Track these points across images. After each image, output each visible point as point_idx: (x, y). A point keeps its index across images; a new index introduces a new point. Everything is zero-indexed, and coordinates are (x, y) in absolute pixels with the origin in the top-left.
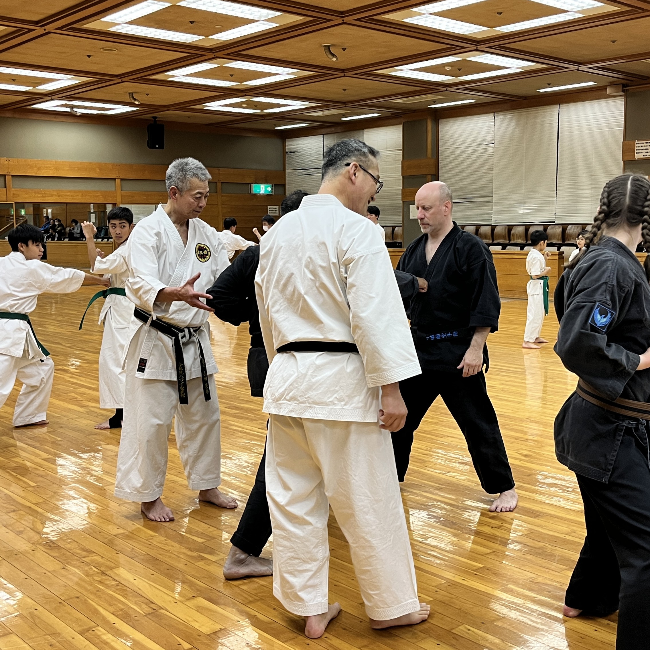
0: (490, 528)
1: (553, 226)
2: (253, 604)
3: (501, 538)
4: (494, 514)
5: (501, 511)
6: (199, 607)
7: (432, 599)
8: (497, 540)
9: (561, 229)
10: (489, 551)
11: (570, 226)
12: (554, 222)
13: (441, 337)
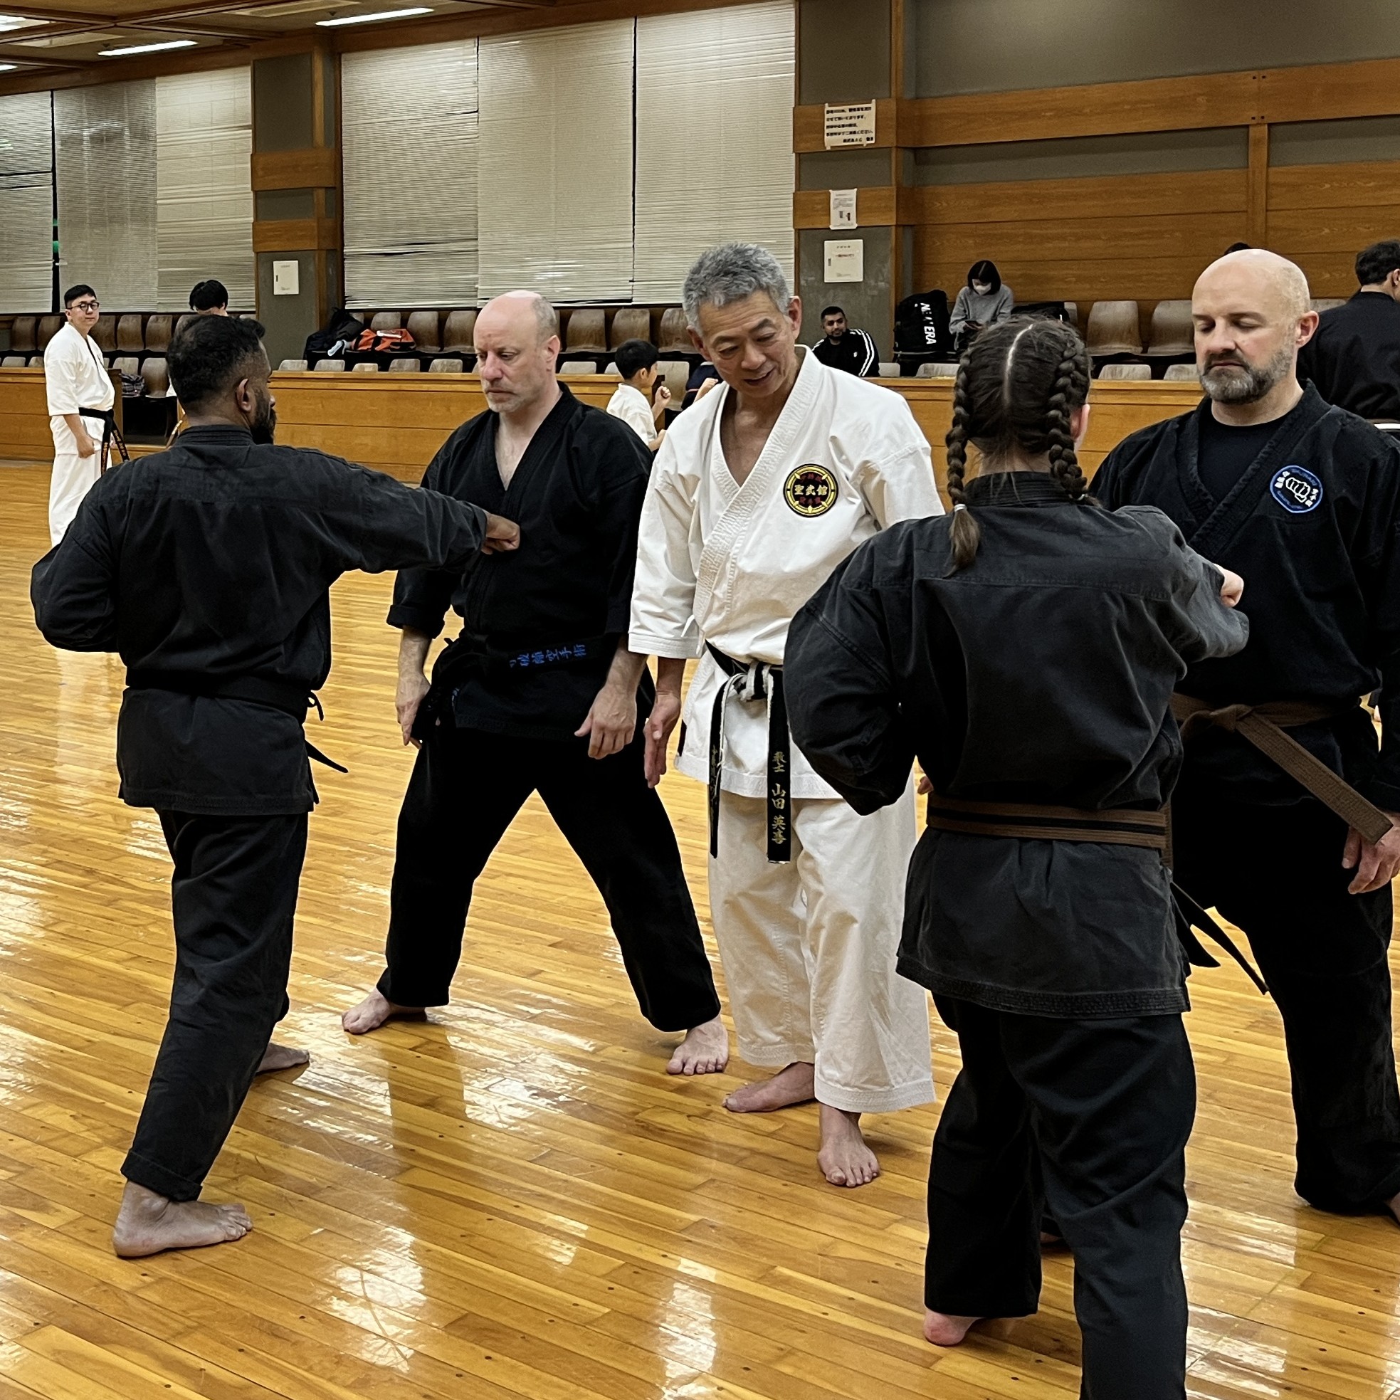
0: (684, 1119)
1: (628, 311)
2: (186, 1340)
3: (718, 1143)
4: (681, 1080)
5: (695, 1072)
6: (59, 1352)
7: (607, 1310)
8: (710, 1148)
9: (647, 318)
10: (700, 1179)
11: (669, 310)
12: (630, 301)
13: (546, 659)
